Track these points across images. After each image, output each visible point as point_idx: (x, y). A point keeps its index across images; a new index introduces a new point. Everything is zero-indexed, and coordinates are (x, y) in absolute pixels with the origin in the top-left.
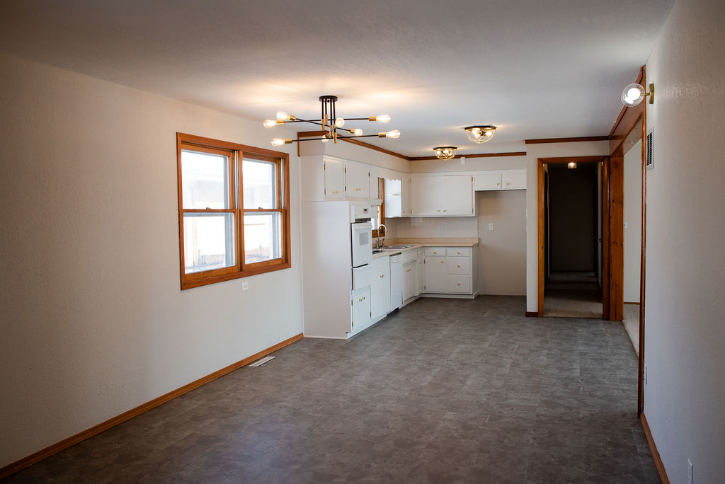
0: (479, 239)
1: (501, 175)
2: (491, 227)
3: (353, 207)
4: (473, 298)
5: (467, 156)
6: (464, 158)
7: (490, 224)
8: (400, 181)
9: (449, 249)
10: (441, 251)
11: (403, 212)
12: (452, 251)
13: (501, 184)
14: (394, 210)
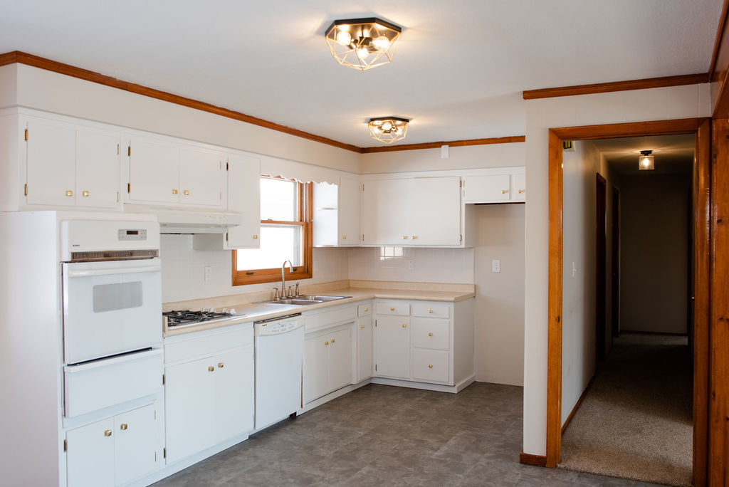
0: (475, 286)
1: (510, 176)
2: (496, 266)
3: (65, 225)
4: (455, 391)
5: (451, 144)
6: (447, 146)
7: (493, 261)
8: (336, 186)
9: (416, 305)
10: (403, 307)
11: (341, 236)
12: (420, 309)
13: (510, 191)
14: (327, 235)
